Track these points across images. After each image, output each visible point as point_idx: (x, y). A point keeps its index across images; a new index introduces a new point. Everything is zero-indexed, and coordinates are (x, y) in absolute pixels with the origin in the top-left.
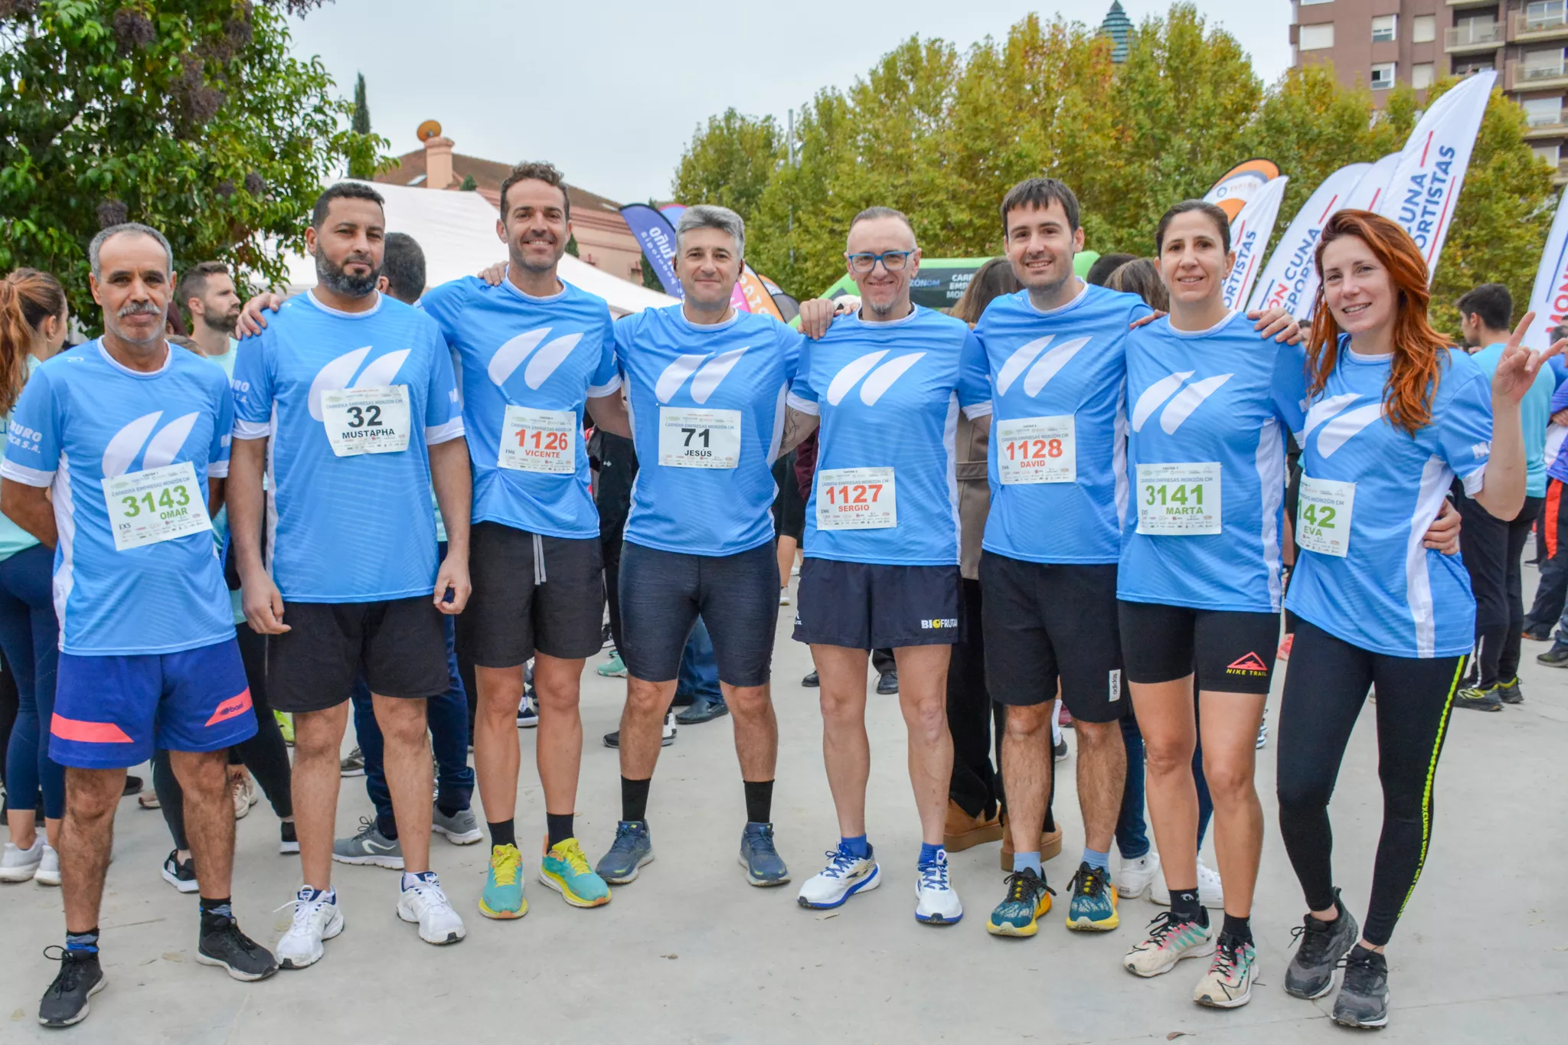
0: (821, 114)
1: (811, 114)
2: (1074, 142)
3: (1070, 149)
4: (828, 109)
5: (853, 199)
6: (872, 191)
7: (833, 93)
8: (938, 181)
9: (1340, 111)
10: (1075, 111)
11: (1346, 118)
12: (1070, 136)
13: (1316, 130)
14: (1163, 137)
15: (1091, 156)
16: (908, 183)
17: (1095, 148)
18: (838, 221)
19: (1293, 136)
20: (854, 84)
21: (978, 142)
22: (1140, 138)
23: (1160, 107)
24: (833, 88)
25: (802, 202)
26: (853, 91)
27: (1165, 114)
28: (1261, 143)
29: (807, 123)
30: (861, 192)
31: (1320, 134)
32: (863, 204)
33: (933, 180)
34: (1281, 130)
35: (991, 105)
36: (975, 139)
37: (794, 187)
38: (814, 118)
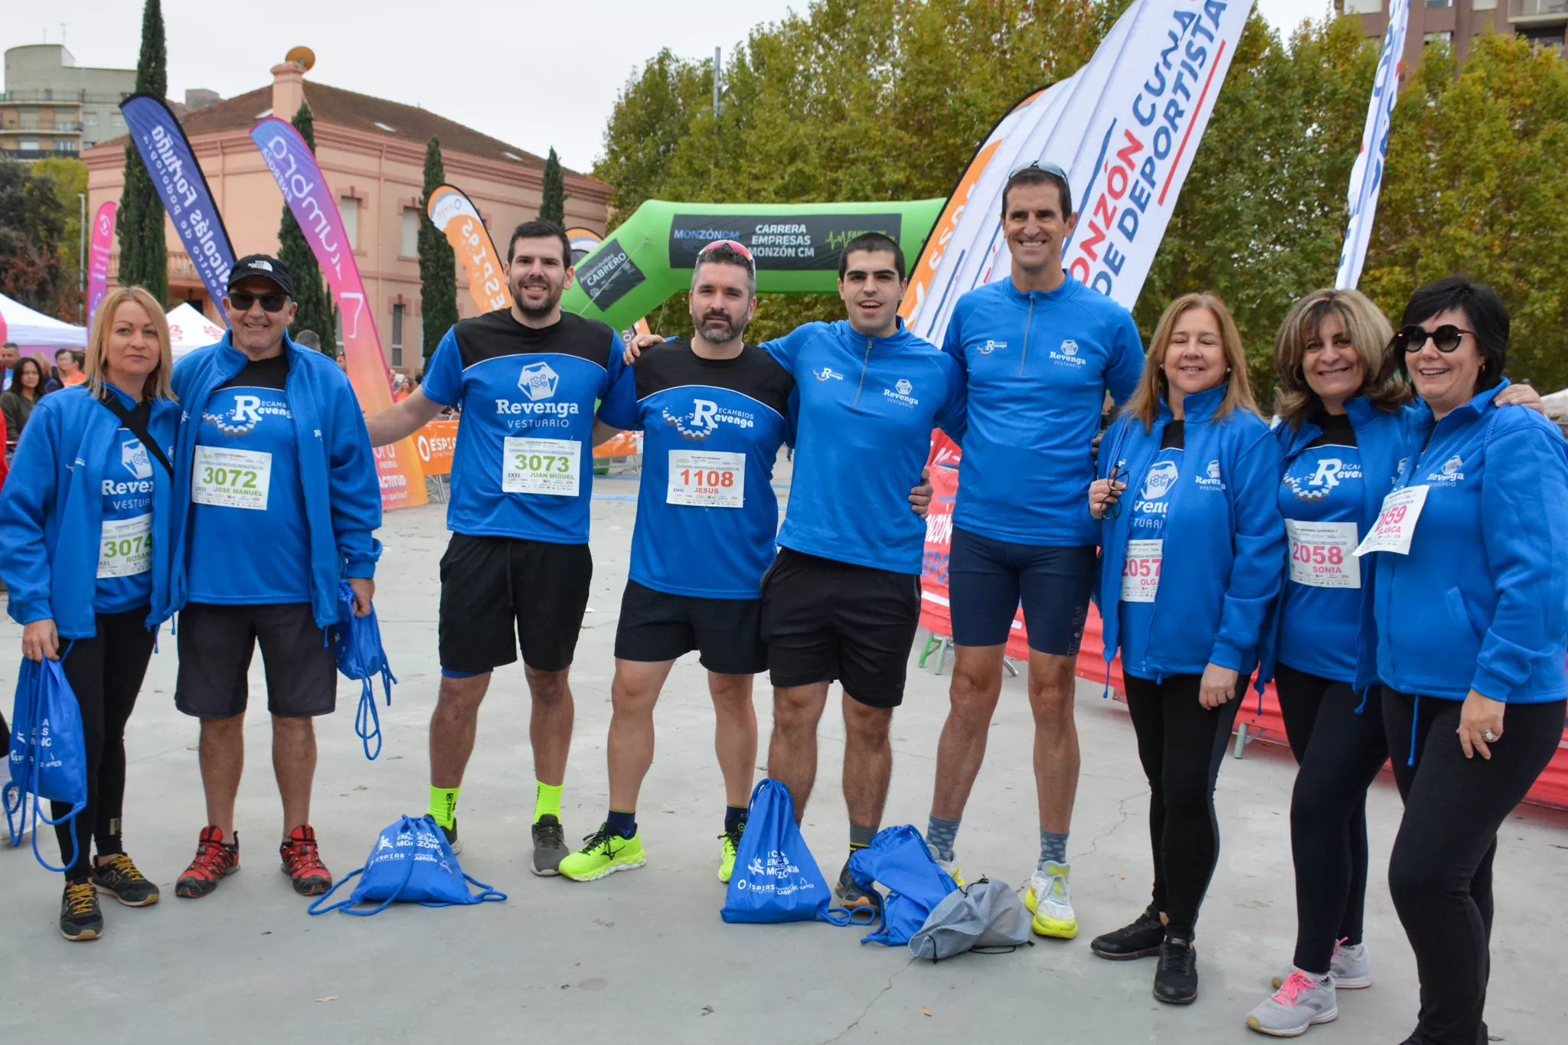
0: (755, 55)
1: (744, 55)
4: (764, 47)
5: (772, 151)
7: (771, 30)
8: (873, 133)
18: (756, 178)
19: (1299, 91)
20: (786, 17)
21: (923, 88)
24: (772, 24)
25: (721, 154)
26: (786, 26)
29: (739, 65)
31: (1334, 93)
33: (866, 132)
34: (1284, 84)
35: (939, 43)
36: (918, 85)
37: (714, 137)
38: (748, 59)
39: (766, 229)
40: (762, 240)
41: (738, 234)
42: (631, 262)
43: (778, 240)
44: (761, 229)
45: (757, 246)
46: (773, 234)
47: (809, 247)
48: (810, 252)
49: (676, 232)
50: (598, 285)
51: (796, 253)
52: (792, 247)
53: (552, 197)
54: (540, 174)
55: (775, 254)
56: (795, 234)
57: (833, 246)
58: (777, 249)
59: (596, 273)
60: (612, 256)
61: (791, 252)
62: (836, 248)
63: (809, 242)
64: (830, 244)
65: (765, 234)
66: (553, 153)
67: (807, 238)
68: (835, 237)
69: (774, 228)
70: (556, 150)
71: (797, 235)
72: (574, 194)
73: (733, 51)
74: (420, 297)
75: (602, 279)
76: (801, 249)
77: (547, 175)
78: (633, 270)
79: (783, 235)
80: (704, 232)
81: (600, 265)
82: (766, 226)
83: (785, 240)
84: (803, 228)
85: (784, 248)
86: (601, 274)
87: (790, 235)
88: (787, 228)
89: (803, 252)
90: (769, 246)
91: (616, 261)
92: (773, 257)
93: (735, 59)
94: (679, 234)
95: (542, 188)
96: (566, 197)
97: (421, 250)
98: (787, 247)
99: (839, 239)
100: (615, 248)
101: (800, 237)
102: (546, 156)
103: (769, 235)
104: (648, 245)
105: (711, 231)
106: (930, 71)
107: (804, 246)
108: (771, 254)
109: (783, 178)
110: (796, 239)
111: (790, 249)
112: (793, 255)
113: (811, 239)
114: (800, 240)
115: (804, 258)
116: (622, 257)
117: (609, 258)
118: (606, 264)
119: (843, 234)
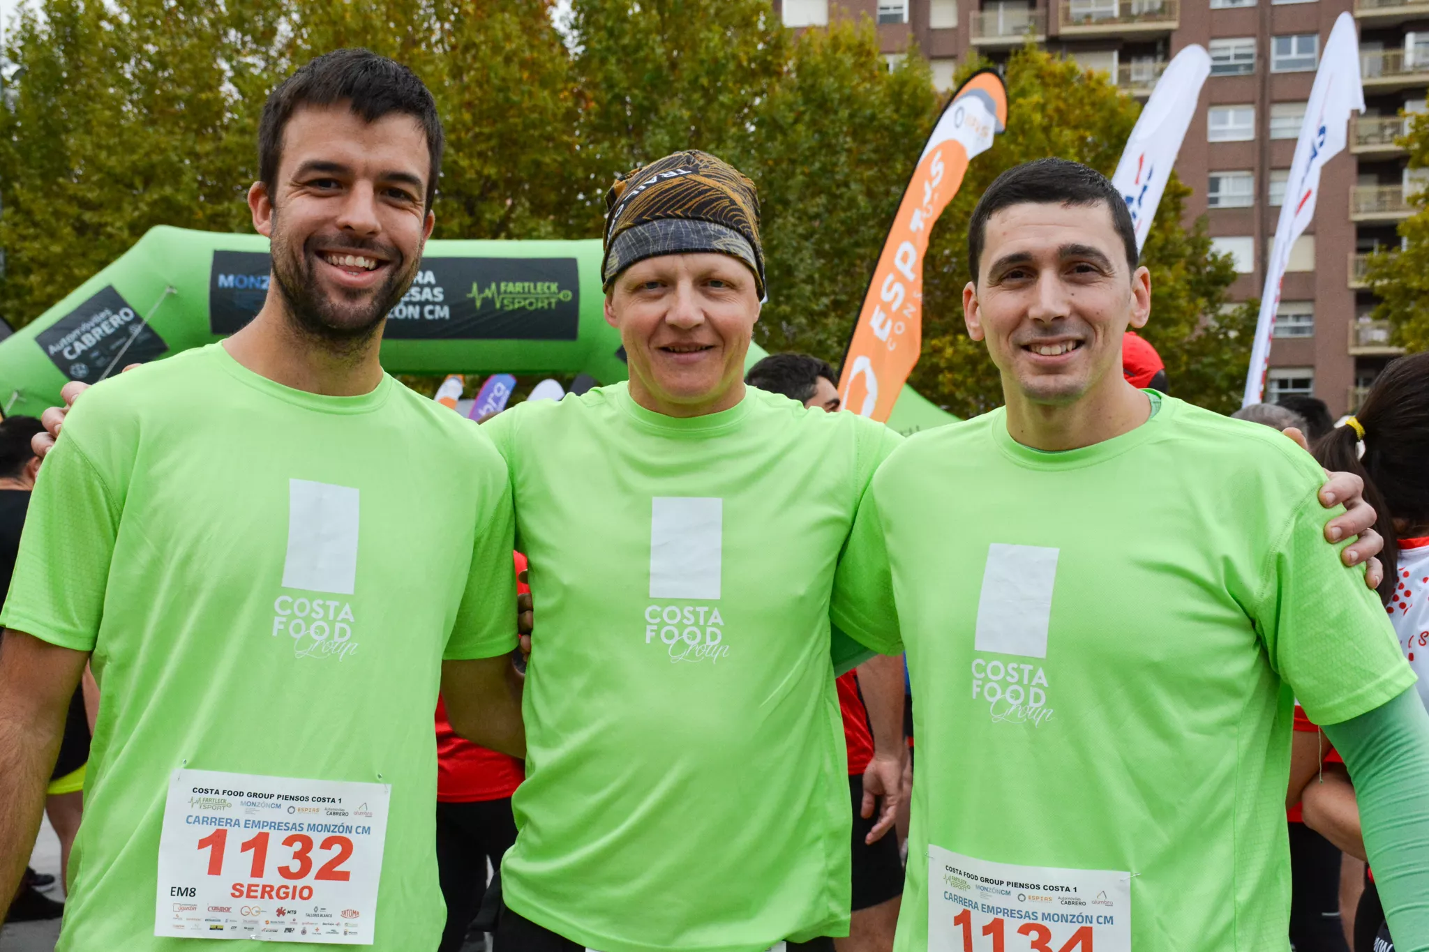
0: (54, 21)
2: (507, 99)
3: (501, 111)
5: (118, 170)
6: (156, 158)
9: (896, 88)
10: (509, 47)
11: (905, 97)
12: (500, 90)
13: (868, 112)
14: (646, 103)
15: (534, 126)
16: (218, 151)
17: (543, 111)
19: (844, 113)
22: (610, 103)
23: (642, 54)
27: (649, 66)
28: (796, 121)
29: (29, 35)
30: (135, 157)
31: (873, 118)
32: (138, 182)
34: (823, 105)
47: (441, 304)
48: (444, 312)
49: (222, 278)
51: (422, 313)
52: (414, 304)
57: (478, 304)
59: (79, 339)
60: (108, 312)
61: (414, 312)
62: (483, 305)
63: (441, 298)
64: (473, 300)
67: (437, 291)
68: (481, 290)
71: (421, 286)
75: (91, 349)
76: (428, 308)
78: (147, 336)
81: (85, 326)
84: (430, 277)
86: (90, 340)
89: (432, 312)
91: (117, 321)
94: (226, 281)
99: (488, 293)
101: (427, 290)
104: (173, 297)
107: (434, 303)
110: (421, 293)
111: (411, 308)
112: (417, 316)
113: (444, 293)
114: (427, 295)
115: (434, 320)
116: (126, 314)
117: (103, 315)
118: (98, 325)
119: (493, 286)
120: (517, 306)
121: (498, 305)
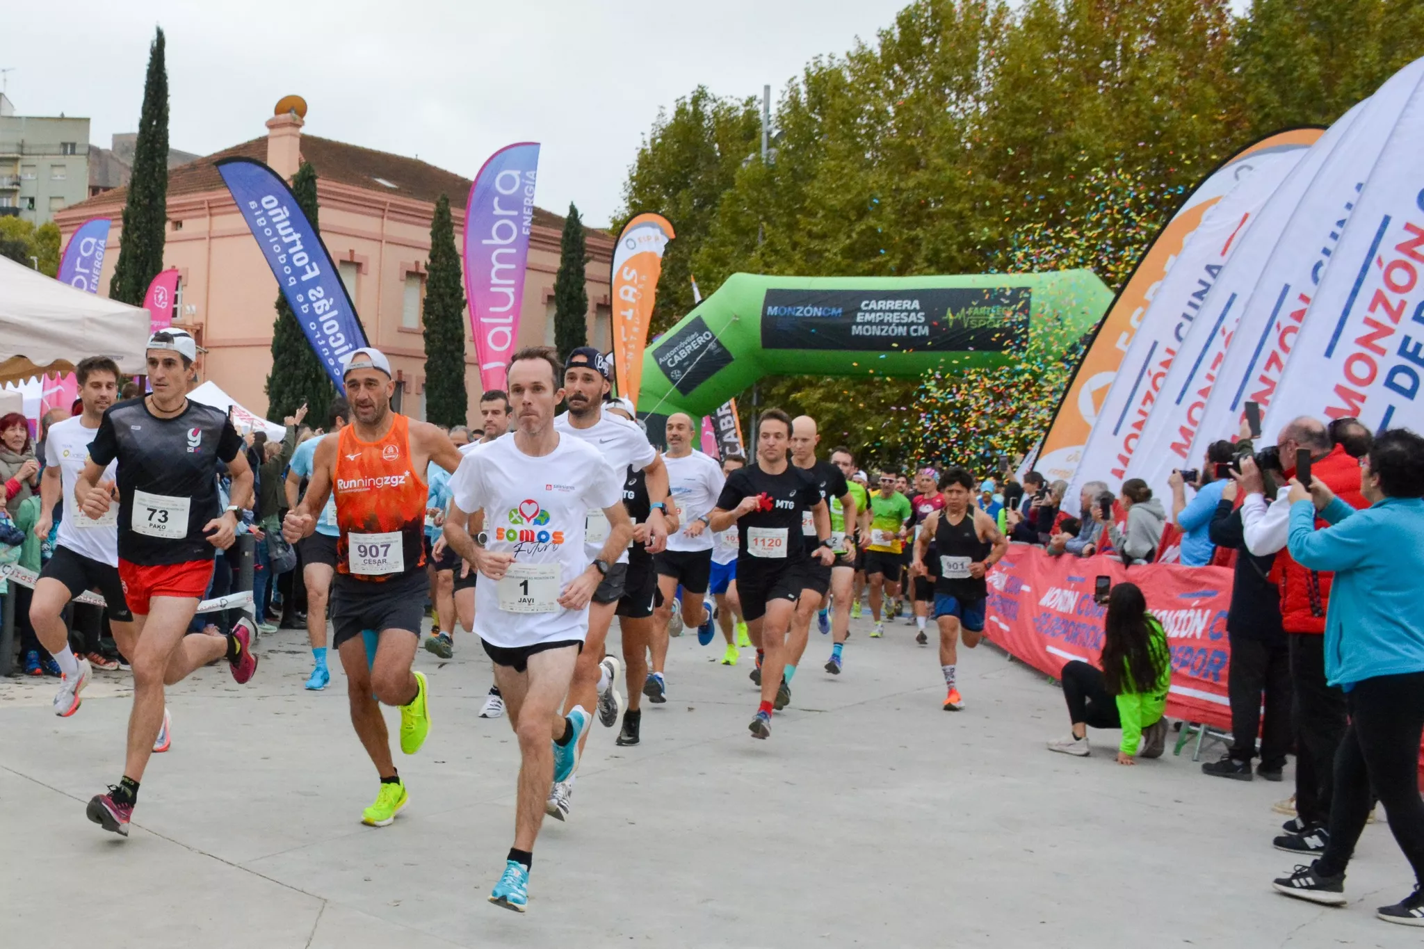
0: (812, 91)
1: (799, 92)
4: (822, 83)
5: (838, 207)
6: (866, 195)
7: (831, 64)
8: (959, 182)
20: (853, 49)
21: (1019, 128)
24: (831, 57)
25: (773, 210)
26: (851, 59)
27: (1303, 85)
29: (794, 103)
32: (853, 215)
33: (951, 181)
36: (1014, 125)
37: (765, 190)
38: (803, 97)
39: (873, 305)
40: (868, 317)
41: (840, 311)
42: (718, 342)
43: (887, 317)
44: (867, 305)
45: (863, 324)
46: (881, 310)
47: (923, 325)
48: (925, 331)
49: (770, 308)
50: (680, 366)
51: (908, 332)
52: (903, 325)
53: (572, 260)
54: (558, 233)
55: (884, 333)
56: (906, 310)
57: (951, 324)
58: (886, 328)
59: (677, 353)
60: (696, 334)
61: (902, 331)
62: (954, 325)
63: (923, 320)
64: (947, 321)
65: (872, 311)
66: (573, 210)
67: (921, 315)
68: (953, 314)
69: (882, 304)
70: (577, 206)
71: (909, 312)
72: (596, 256)
73: (785, 88)
74: (423, 374)
75: (684, 360)
76: (913, 328)
77: (566, 234)
78: (719, 351)
79: (893, 311)
80: (801, 308)
81: (682, 344)
82: (874, 302)
83: (894, 318)
84: (916, 304)
85: (893, 327)
86: (683, 354)
87: (902, 311)
88: (897, 304)
89: (916, 331)
90: (876, 324)
91: (701, 340)
92: (881, 336)
93: (787, 98)
94: (773, 311)
95: (560, 249)
96: (588, 260)
97: (426, 321)
98: (898, 325)
99: (959, 316)
100: (699, 326)
101: (913, 314)
102: (564, 213)
103: (876, 311)
104: (737, 323)
105: (809, 308)
106: (1029, 109)
107: (918, 324)
108: (878, 333)
109: (849, 237)
110: (908, 316)
111: (900, 328)
112: (905, 334)
113: (925, 316)
114: (913, 317)
115: (917, 337)
116: (707, 336)
117: (693, 336)
118: (689, 343)
119: (963, 310)
120: (980, 325)
121: (966, 325)
